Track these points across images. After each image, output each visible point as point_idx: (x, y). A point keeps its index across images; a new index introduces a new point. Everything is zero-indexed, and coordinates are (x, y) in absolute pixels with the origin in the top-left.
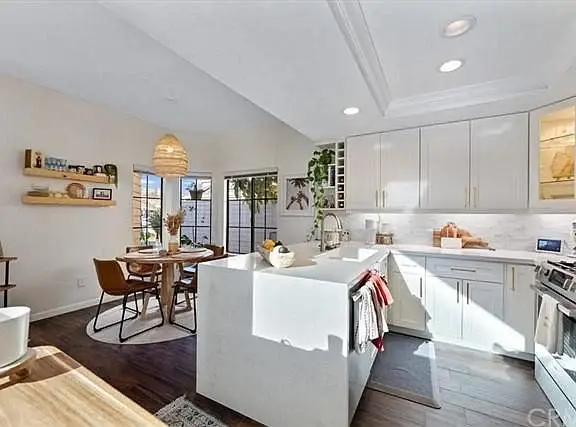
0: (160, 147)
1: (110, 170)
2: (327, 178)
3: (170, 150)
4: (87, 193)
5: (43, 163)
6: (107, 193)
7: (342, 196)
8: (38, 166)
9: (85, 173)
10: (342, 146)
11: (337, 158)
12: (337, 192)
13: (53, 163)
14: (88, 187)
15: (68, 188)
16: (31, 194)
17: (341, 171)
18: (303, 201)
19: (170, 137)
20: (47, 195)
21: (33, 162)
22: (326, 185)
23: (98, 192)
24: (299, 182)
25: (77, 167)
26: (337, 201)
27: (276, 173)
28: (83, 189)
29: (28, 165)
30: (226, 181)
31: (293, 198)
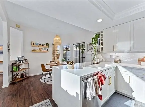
0: (55, 38)
1: (47, 44)
2: (97, 43)
3: (57, 39)
4: (43, 50)
5: (35, 44)
6: (47, 49)
7: (102, 48)
8: (34, 44)
9: (43, 45)
10: (102, 32)
11: (100, 36)
12: (100, 47)
13: (36, 44)
14: (43, 49)
15: (40, 49)
16: (33, 50)
17: (102, 40)
18: (92, 50)
19: (57, 36)
20: (35, 50)
21: (33, 44)
22: (97, 45)
23: (45, 49)
24: (91, 44)
25: (41, 44)
26: (101, 49)
27: (85, 42)
28: (42, 49)
29: (32, 45)
30: (73, 45)
31: (89, 49)
